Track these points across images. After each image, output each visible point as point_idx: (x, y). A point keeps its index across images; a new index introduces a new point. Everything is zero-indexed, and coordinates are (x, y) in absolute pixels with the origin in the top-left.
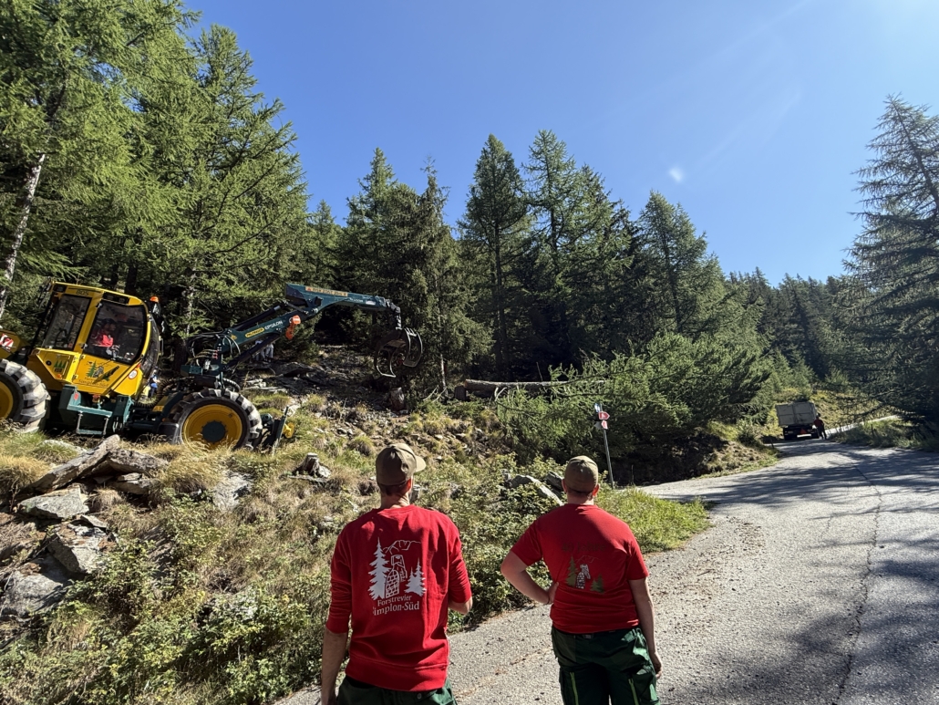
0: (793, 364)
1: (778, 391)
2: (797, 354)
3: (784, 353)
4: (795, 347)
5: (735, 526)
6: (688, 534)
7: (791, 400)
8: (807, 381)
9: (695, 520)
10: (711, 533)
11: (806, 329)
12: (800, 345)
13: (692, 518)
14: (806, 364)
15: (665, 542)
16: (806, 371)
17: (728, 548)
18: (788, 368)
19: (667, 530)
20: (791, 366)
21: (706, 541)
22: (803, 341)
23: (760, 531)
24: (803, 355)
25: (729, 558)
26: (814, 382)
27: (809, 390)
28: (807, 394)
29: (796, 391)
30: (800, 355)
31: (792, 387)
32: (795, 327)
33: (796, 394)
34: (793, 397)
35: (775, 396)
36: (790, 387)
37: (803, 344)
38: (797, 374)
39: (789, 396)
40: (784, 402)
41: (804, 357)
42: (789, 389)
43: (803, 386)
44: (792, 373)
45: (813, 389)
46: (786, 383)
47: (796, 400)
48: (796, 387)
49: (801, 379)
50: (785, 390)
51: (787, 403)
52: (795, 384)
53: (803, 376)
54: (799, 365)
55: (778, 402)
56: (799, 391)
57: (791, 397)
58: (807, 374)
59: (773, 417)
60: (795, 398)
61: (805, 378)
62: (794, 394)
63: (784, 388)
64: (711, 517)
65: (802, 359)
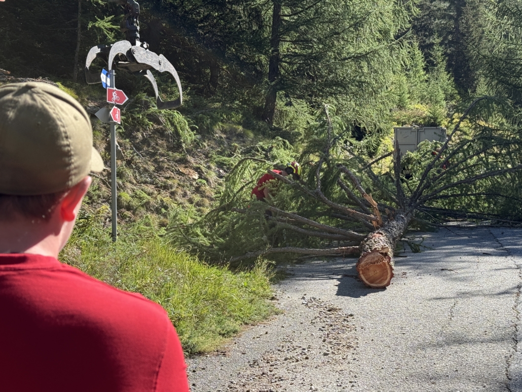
0: (430, 66)
1: (401, 106)
2: (438, 52)
3: (422, 47)
4: (438, 41)
5: (313, 313)
6: (236, 325)
7: (416, 122)
8: (443, 96)
9: (251, 301)
10: (274, 325)
11: (460, 13)
12: (445, 38)
13: (247, 297)
14: (447, 70)
15: (194, 340)
16: (444, 80)
17: (299, 351)
18: (422, 73)
19: (201, 318)
20: (426, 69)
21: (264, 338)
22: (451, 33)
23: (352, 322)
24: (445, 54)
25: (300, 369)
26: (452, 100)
27: (443, 110)
28: (439, 116)
29: (425, 110)
30: (442, 55)
31: (421, 104)
32: (445, 8)
33: (424, 115)
34: (420, 119)
35: (396, 114)
36: (418, 102)
37: (450, 37)
38: (432, 83)
39: (415, 117)
40: (406, 125)
41: (447, 58)
42: (416, 106)
43: (436, 103)
44: (427, 81)
45: (448, 110)
46: (415, 95)
47: (423, 123)
48: (427, 104)
49: (435, 92)
50: (412, 107)
51: (410, 126)
52: (426, 99)
53: (439, 87)
54: (438, 70)
55: (398, 123)
56: (429, 110)
57: (417, 117)
58: (445, 86)
59: (387, 146)
60: (421, 120)
61: (441, 92)
62: (421, 115)
63: (411, 104)
64: (278, 297)
65: (443, 61)
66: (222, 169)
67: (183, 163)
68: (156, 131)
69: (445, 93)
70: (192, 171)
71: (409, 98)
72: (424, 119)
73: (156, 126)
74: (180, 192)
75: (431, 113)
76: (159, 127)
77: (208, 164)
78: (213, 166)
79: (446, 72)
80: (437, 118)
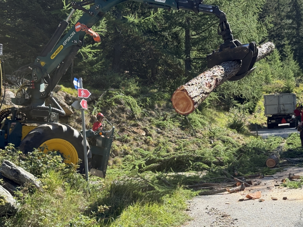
0: (283, 57)
1: (267, 82)
2: (288, 49)
3: (278, 47)
4: (287, 42)
5: (212, 218)
7: (277, 91)
8: (293, 74)
9: (173, 213)
11: (299, 25)
12: (292, 40)
13: (171, 210)
14: (294, 58)
16: (293, 65)
18: (279, 61)
20: (281, 60)
22: (294, 37)
23: (236, 224)
26: (298, 76)
27: (293, 83)
28: (291, 86)
29: (282, 83)
30: (290, 50)
31: (280, 80)
32: (290, 23)
33: (282, 86)
34: (279, 89)
35: (265, 87)
36: (278, 79)
37: (294, 40)
38: (285, 67)
39: (276, 88)
40: (272, 93)
41: (293, 52)
42: (277, 82)
43: (289, 79)
44: (282, 66)
45: (296, 82)
46: (276, 75)
47: (281, 91)
48: (283, 79)
49: (288, 72)
50: (274, 82)
51: (274, 94)
52: (282, 77)
53: (290, 69)
54: (288, 59)
55: (266, 93)
56: (285, 83)
57: (277, 88)
58: (293, 68)
59: (261, 106)
60: (281, 90)
61: (291, 72)
62: (280, 86)
63: (273, 80)
64: (191, 209)
65: (291, 54)
66: (160, 128)
67: (136, 127)
68: (120, 109)
69: (293, 72)
70: (141, 131)
71: (272, 77)
72: (282, 88)
73: (119, 106)
74: (135, 144)
75: (286, 85)
76: (121, 106)
77: (151, 126)
78: (154, 127)
79: (293, 60)
80: (290, 88)
